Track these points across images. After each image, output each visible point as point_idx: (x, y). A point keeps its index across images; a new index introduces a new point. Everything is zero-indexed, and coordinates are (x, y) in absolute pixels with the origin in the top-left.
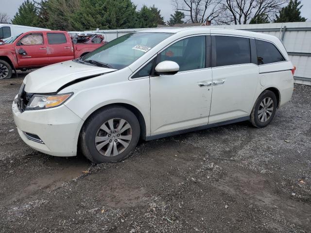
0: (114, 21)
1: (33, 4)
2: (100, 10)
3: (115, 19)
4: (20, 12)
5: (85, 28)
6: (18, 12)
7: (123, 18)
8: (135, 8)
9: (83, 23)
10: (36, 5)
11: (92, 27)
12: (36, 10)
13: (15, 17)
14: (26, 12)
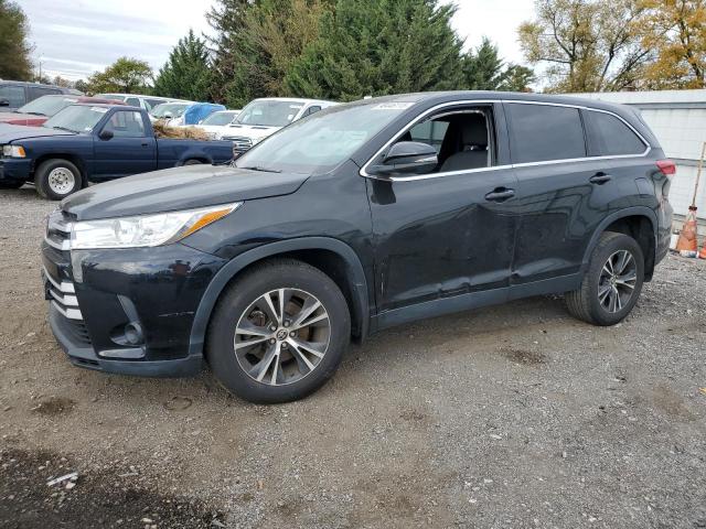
0: (405, 76)
1: (201, 42)
2: (370, 46)
3: (408, 72)
4: (173, 61)
5: (328, 94)
6: (169, 61)
7: (429, 70)
8: (460, 44)
9: (324, 82)
10: (208, 44)
11: (347, 91)
12: (207, 55)
13: (161, 71)
14: (185, 61)
